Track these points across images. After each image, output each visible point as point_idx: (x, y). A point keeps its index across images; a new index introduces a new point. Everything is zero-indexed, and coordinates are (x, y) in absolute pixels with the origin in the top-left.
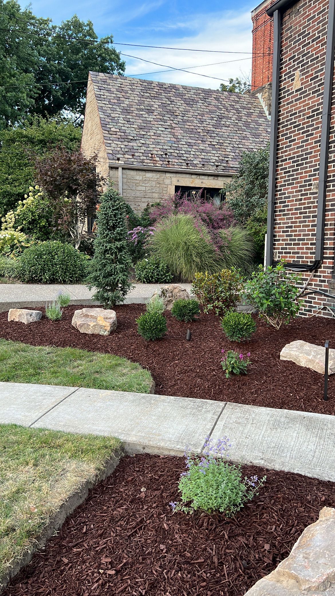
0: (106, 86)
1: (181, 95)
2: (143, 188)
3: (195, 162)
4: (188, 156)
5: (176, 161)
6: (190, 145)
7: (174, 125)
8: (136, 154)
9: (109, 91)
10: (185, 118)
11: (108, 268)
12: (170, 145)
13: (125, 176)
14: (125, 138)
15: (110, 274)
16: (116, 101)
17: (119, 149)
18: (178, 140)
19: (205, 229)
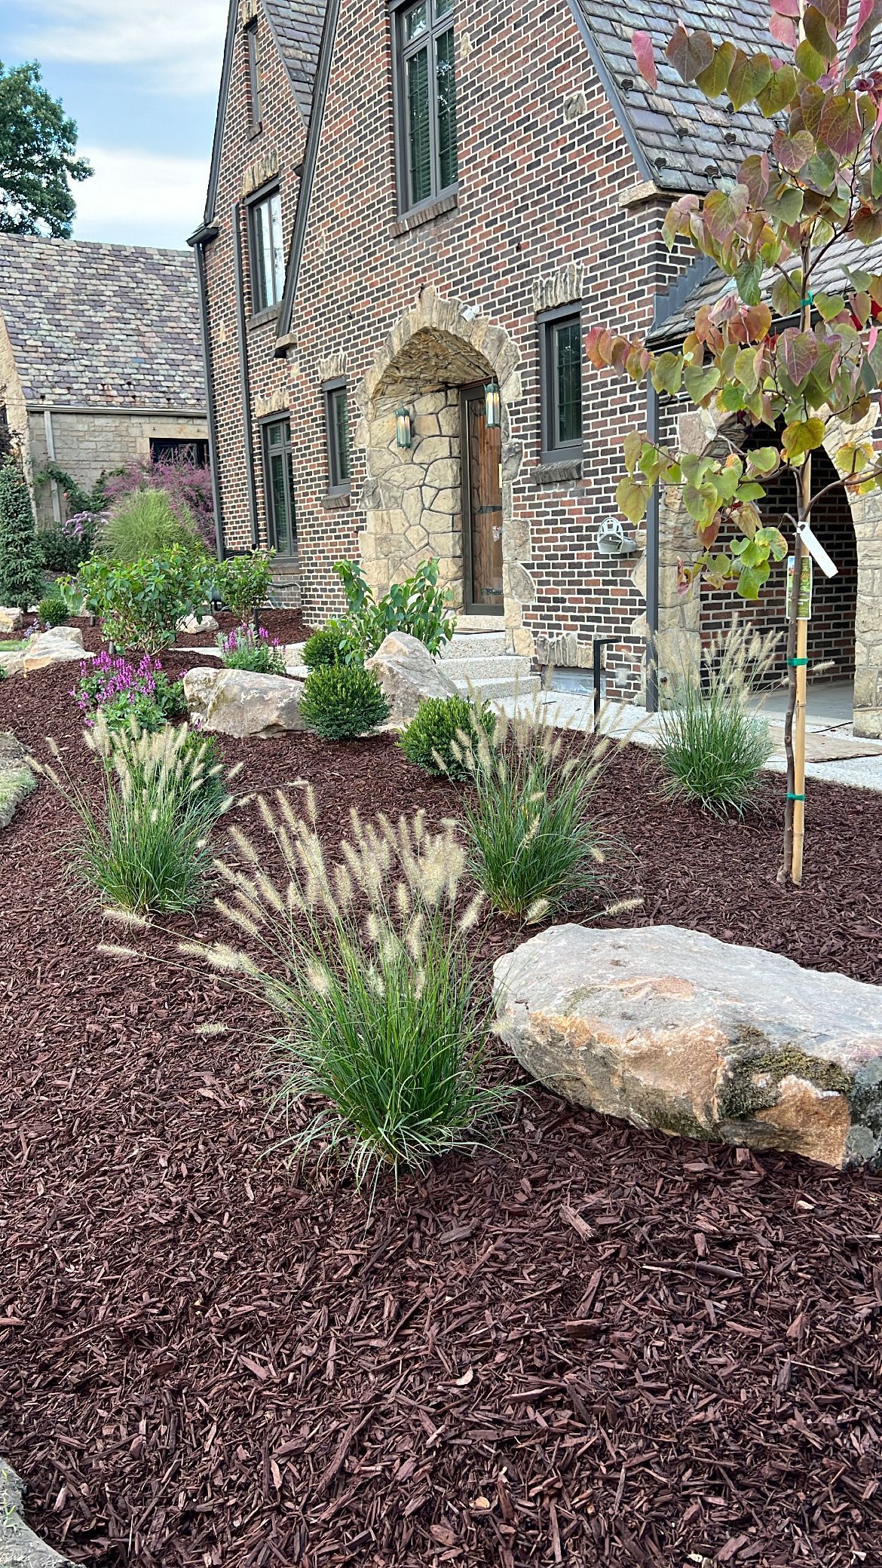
0: (12, 259)
1: (153, 268)
2: (92, 445)
3: (182, 396)
4: (170, 384)
5: (149, 394)
6: (173, 364)
7: (143, 329)
8: (75, 386)
9: (19, 268)
10: (164, 313)
11: (13, 564)
12: (136, 365)
13: (56, 426)
14: (52, 357)
15: (14, 572)
16: (33, 288)
17: (42, 378)
18: (152, 356)
19: (188, 512)
